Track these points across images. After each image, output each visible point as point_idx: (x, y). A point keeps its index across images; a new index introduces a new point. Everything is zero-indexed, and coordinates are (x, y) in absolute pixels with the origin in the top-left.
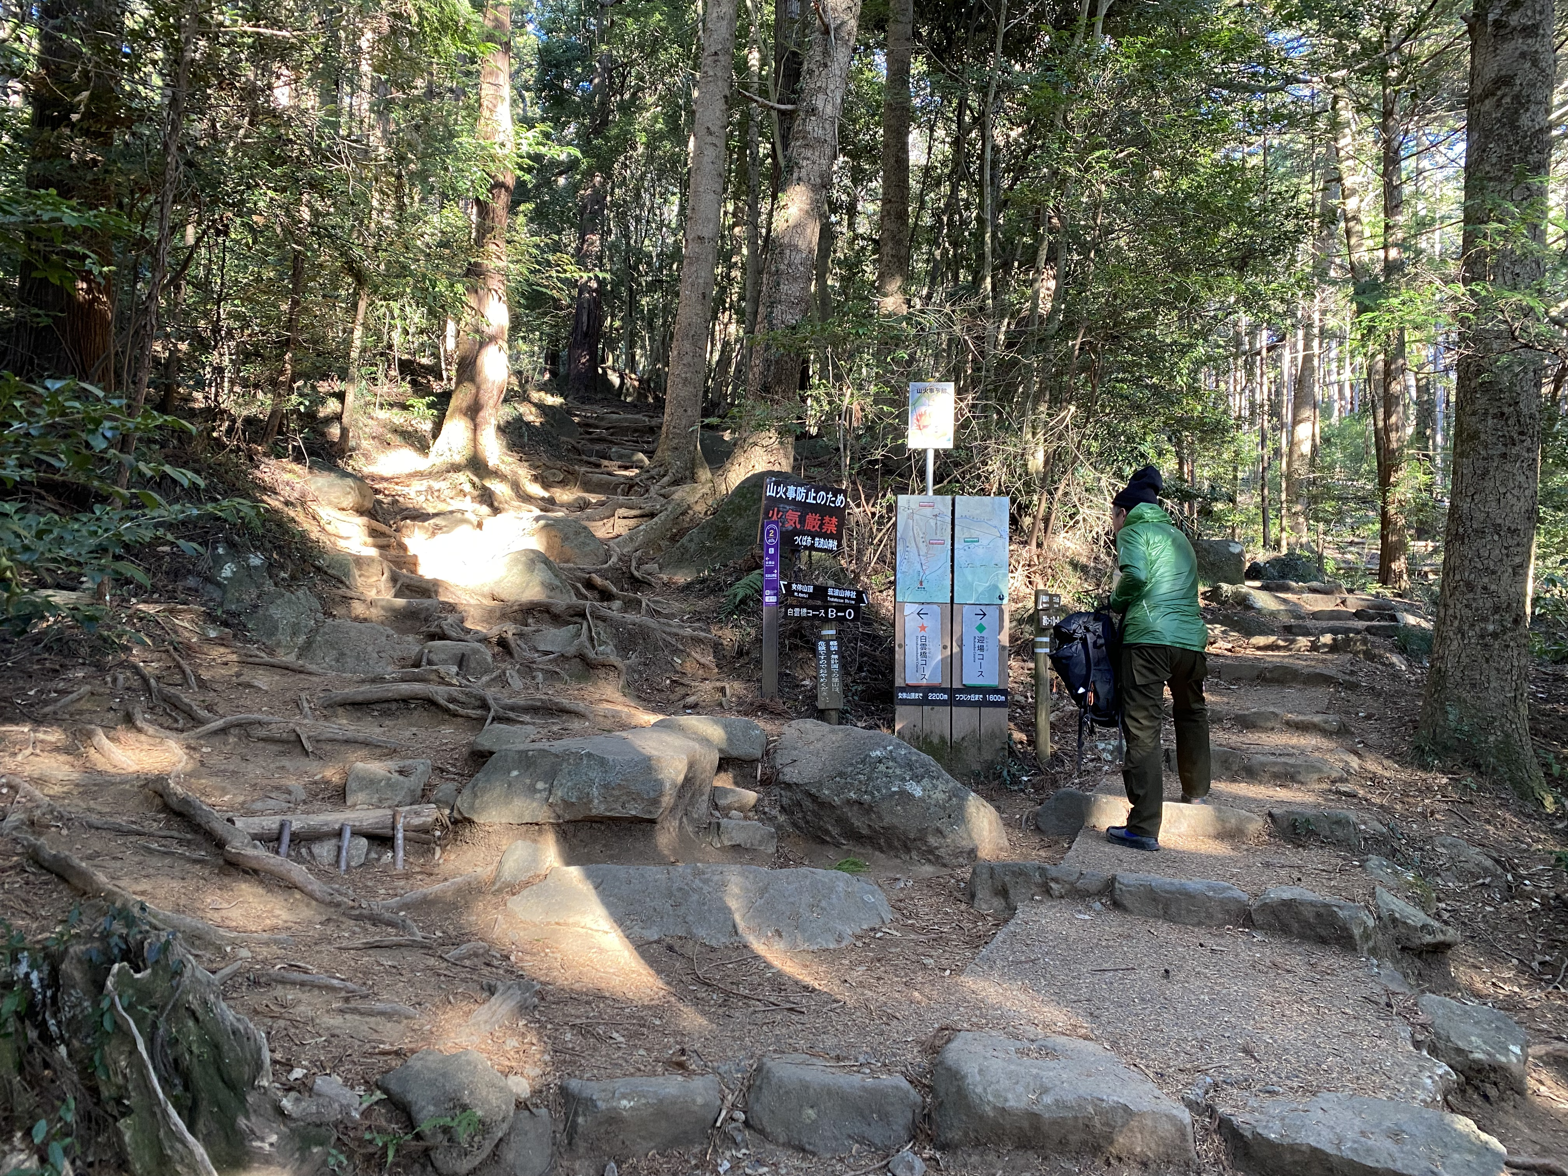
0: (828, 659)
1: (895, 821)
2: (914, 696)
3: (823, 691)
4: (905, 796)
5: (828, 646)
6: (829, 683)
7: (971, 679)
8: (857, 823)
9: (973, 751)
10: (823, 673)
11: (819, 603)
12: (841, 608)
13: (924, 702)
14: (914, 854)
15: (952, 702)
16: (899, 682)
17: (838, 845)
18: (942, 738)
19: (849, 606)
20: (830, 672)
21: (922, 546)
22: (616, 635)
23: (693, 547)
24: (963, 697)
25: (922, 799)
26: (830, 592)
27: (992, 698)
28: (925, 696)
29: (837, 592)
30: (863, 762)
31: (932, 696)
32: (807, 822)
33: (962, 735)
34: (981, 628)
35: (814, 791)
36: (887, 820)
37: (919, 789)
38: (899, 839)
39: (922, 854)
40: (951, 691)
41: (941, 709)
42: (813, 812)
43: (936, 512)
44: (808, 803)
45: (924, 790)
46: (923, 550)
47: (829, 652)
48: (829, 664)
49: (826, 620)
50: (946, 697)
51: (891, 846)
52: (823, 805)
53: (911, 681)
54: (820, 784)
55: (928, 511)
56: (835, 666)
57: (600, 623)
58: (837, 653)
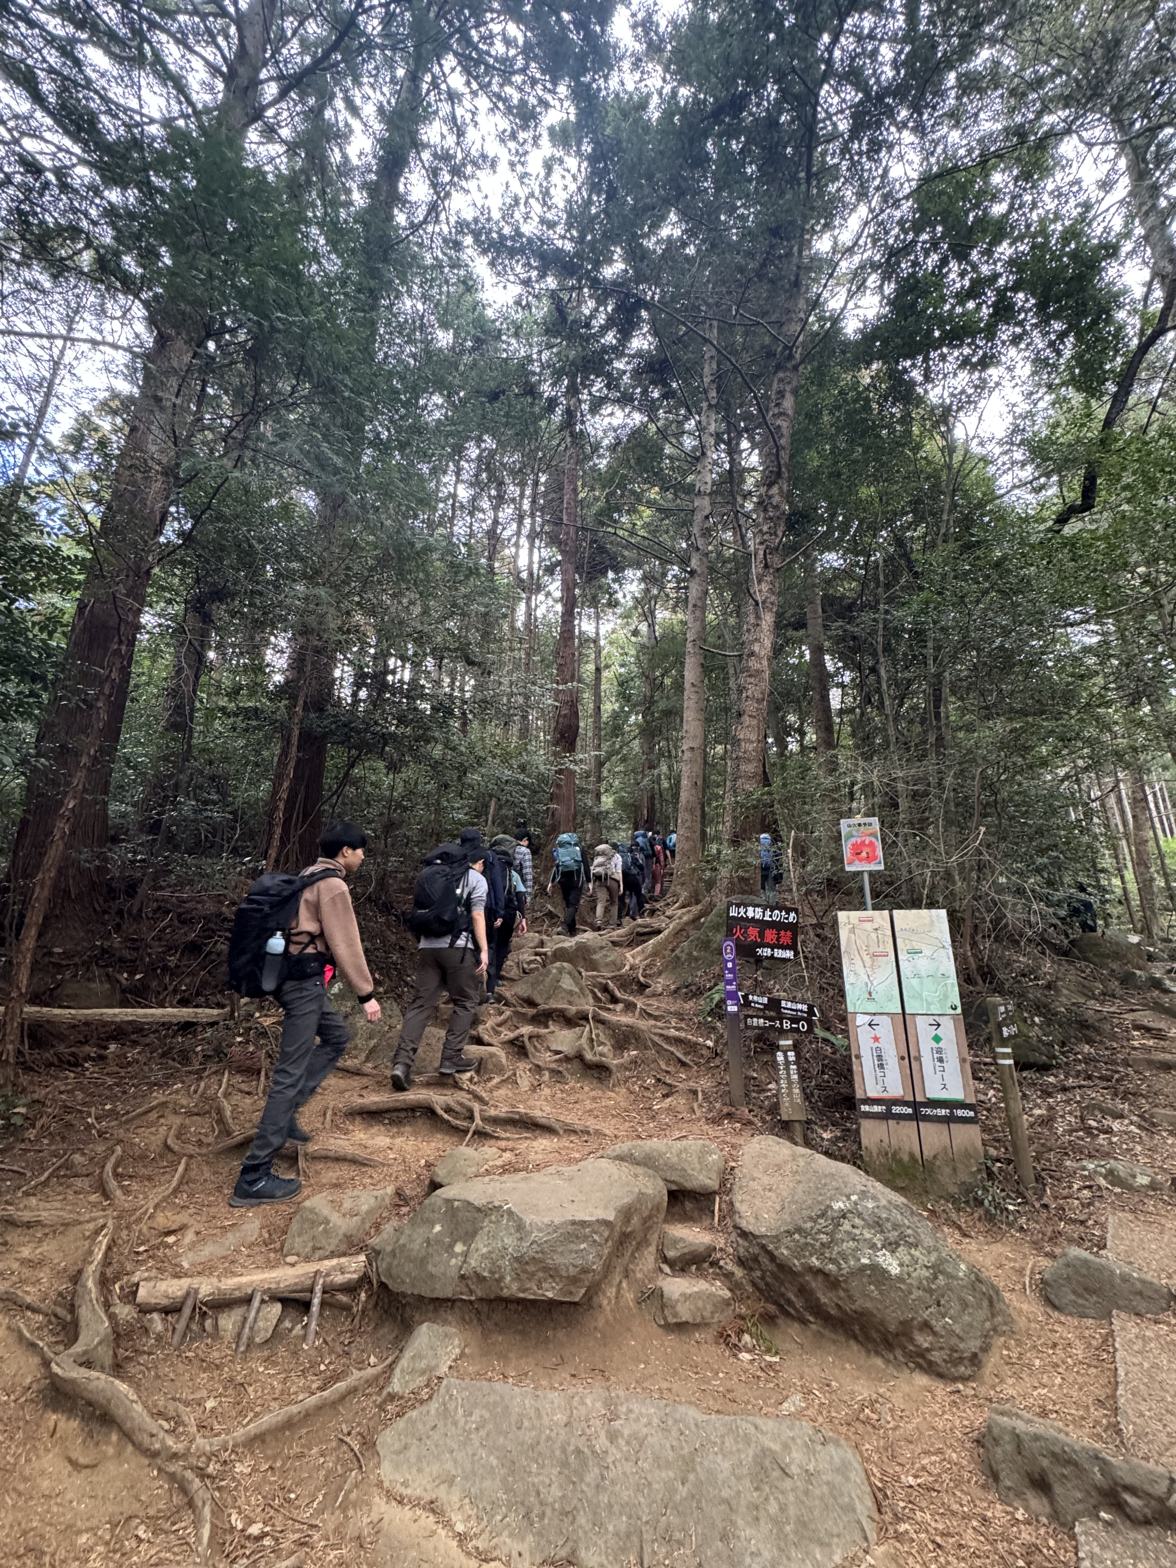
0: (787, 1069)
1: (869, 1305)
2: (876, 1109)
3: (785, 1101)
4: (877, 1273)
5: (786, 1057)
6: (790, 1094)
7: (934, 1091)
8: (824, 1300)
9: (947, 1170)
10: (783, 1084)
11: (772, 1014)
12: (795, 1020)
13: (887, 1116)
14: (898, 1353)
15: (916, 1117)
16: (859, 1094)
17: (804, 1322)
18: (912, 1155)
19: (803, 1019)
20: (790, 1083)
21: (867, 959)
22: (613, 1036)
23: (684, 956)
24: (929, 1111)
25: (900, 1279)
26: (783, 1004)
27: (960, 1113)
28: (889, 1110)
29: (789, 1005)
30: (823, 1215)
31: (896, 1110)
32: (767, 1284)
33: (932, 1153)
34: (937, 1039)
35: (771, 1247)
36: (861, 1303)
37: (895, 1263)
38: (878, 1331)
39: (910, 1356)
40: (914, 1105)
41: (907, 1123)
42: (772, 1273)
43: (876, 926)
44: (764, 1260)
45: (901, 1265)
46: (868, 962)
47: (787, 1063)
48: (788, 1074)
49: (782, 1032)
50: (910, 1111)
51: (868, 1338)
52: (783, 1268)
53: (872, 1093)
54: (777, 1239)
55: (868, 926)
56: (795, 1077)
57: (600, 1026)
58: (795, 1063)
